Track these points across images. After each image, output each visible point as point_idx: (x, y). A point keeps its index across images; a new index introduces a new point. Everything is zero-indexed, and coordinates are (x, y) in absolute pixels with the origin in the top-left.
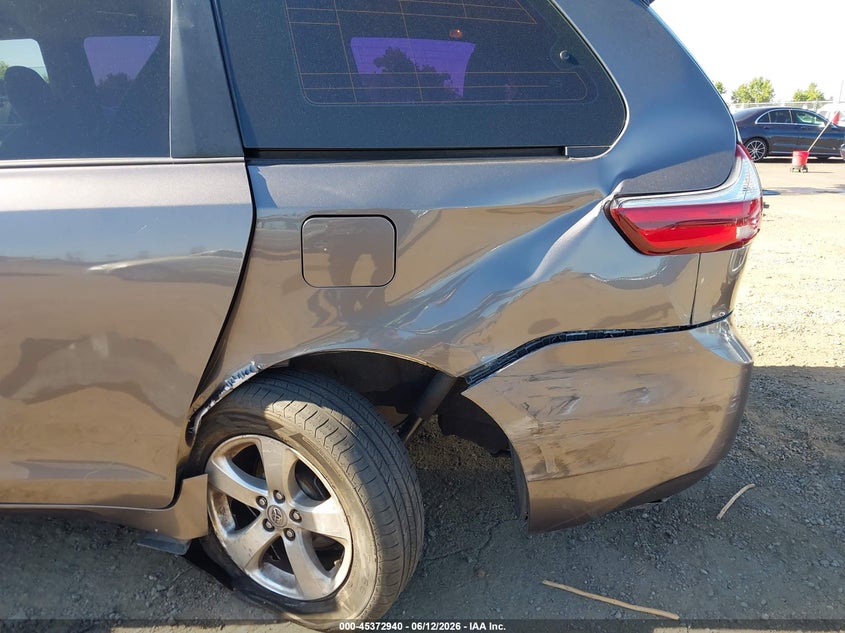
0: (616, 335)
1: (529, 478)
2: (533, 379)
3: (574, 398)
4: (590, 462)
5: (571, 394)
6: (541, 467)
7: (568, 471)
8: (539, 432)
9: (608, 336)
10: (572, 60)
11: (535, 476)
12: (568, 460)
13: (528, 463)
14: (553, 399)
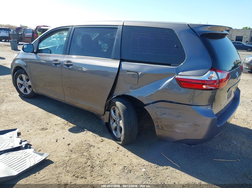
0: (175, 103)
1: (156, 127)
2: (157, 108)
3: (165, 114)
4: (168, 128)
5: (165, 113)
6: (158, 126)
7: (163, 129)
8: (158, 119)
9: (174, 103)
10: (177, 47)
11: (157, 128)
12: (163, 126)
13: (156, 124)
14: (161, 113)
